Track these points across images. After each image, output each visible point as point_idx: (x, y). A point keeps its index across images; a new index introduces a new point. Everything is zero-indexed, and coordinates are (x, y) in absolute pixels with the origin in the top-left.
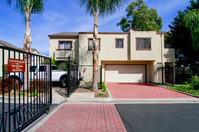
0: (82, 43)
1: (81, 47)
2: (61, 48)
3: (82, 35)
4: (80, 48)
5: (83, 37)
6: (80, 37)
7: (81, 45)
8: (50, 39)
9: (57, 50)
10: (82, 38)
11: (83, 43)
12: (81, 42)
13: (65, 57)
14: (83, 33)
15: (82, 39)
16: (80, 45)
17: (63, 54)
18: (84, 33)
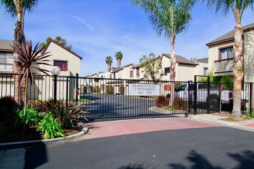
0: (248, 46)
1: (246, 52)
2: (223, 58)
3: (248, 33)
4: (246, 54)
5: (250, 35)
6: (245, 37)
7: (247, 49)
8: (209, 48)
9: (216, 62)
10: (248, 37)
11: (250, 45)
12: (247, 44)
13: (225, 71)
14: (250, 30)
15: (248, 39)
16: (245, 50)
17: (222, 67)
18: (251, 28)
